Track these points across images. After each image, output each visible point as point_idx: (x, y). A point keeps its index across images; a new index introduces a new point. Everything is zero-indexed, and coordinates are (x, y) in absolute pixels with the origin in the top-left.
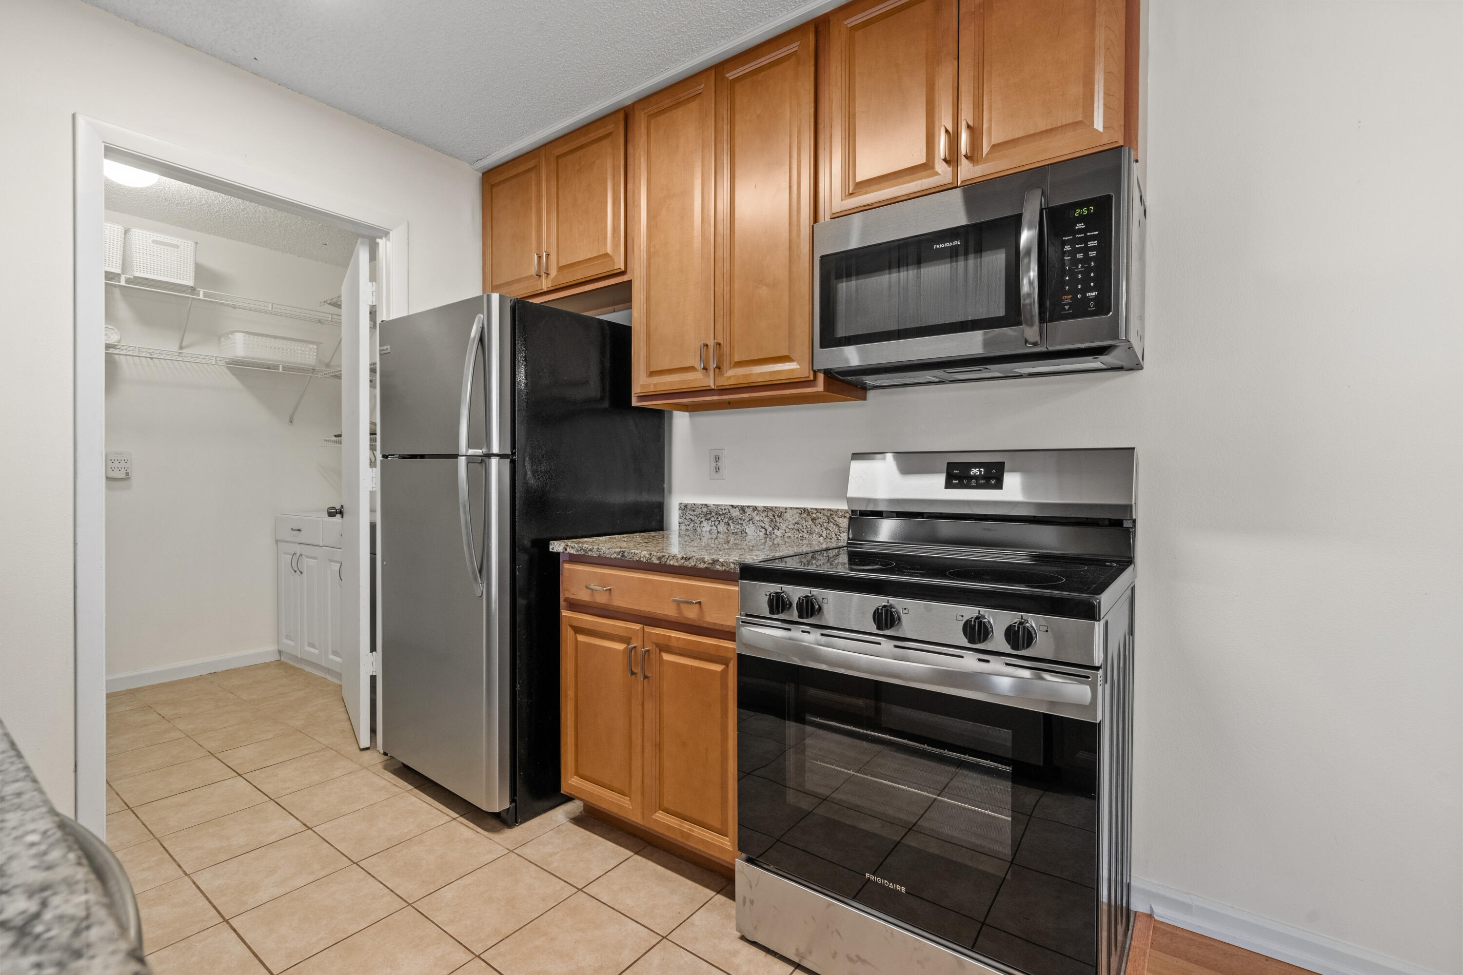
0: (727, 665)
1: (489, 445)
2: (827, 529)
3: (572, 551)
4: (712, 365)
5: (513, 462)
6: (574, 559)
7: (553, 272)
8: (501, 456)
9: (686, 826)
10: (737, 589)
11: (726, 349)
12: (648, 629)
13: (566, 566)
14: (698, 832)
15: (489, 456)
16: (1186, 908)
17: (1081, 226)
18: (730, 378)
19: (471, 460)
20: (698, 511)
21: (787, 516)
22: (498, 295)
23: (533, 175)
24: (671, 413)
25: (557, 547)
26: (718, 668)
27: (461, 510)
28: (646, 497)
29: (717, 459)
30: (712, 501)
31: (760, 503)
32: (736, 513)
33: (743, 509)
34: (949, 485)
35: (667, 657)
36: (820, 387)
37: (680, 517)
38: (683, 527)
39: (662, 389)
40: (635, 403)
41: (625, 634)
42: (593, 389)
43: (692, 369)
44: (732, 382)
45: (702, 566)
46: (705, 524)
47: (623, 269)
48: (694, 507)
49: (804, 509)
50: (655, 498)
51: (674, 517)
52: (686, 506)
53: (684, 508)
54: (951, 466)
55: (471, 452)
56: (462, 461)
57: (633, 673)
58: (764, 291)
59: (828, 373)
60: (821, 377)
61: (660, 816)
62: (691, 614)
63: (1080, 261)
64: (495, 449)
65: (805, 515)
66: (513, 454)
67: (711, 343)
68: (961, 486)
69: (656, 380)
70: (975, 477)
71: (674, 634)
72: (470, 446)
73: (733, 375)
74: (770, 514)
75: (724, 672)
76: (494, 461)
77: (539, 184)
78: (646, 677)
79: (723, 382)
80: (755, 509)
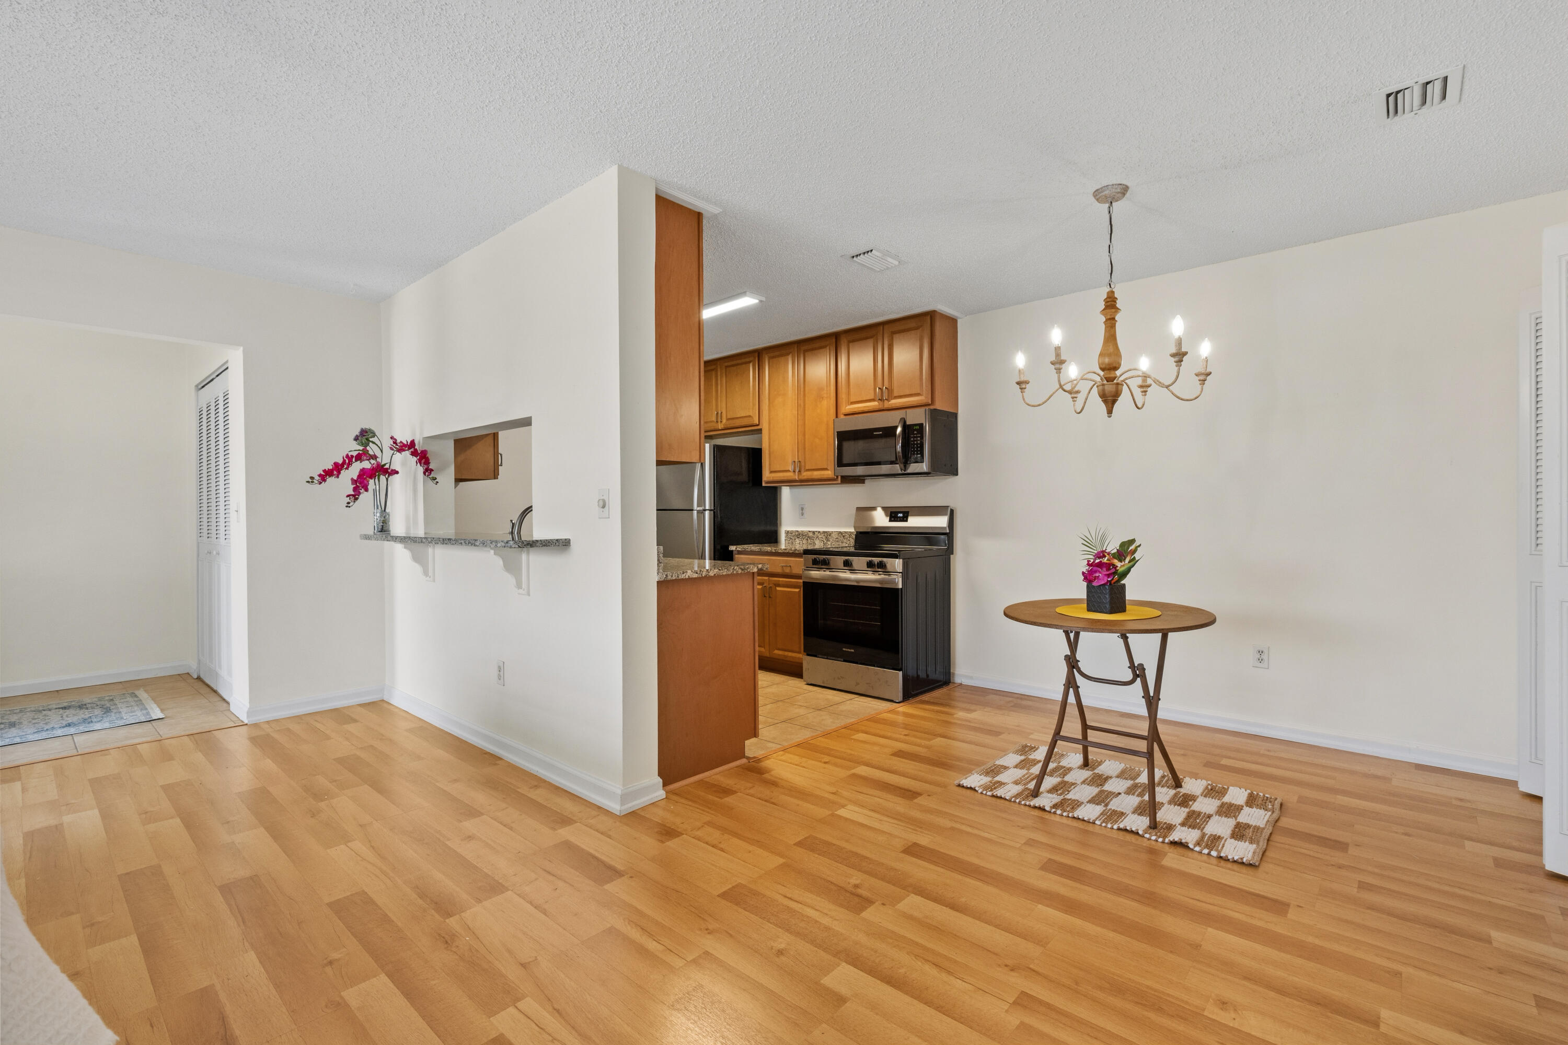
0: (800, 589)
1: (705, 506)
2: (849, 540)
3: (739, 549)
4: (797, 470)
5: (714, 512)
6: (739, 553)
7: (724, 421)
8: (710, 510)
9: (786, 653)
10: (802, 559)
11: (803, 464)
12: (771, 579)
13: (737, 556)
14: (790, 654)
15: (705, 510)
16: (971, 678)
17: (915, 432)
18: (804, 476)
19: (698, 512)
20: (794, 534)
21: (833, 535)
22: (708, 444)
23: (714, 373)
24: (781, 489)
25: (732, 548)
26: (797, 590)
27: (695, 532)
28: (769, 528)
29: (802, 509)
30: (800, 529)
31: (821, 530)
32: (811, 534)
33: (814, 532)
34: (890, 521)
35: (778, 589)
36: (839, 481)
37: (785, 537)
38: (787, 542)
39: (775, 479)
40: (764, 484)
41: (761, 581)
42: (744, 477)
43: (788, 471)
44: (805, 478)
45: (791, 552)
46: (797, 540)
47: (758, 423)
48: (792, 532)
49: (840, 532)
50: (773, 528)
51: (783, 537)
52: (788, 532)
53: (787, 532)
54: (891, 513)
55: (698, 509)
56: (695, 513)
57: (765, 596)
58: (817, 440)
59: (842, 477)
60: (840, 478)
61: (776, 652)
62: (787, 570)
63: (916, 444)
64: (707, 507)
65: (840, 535)
66: (714, 509)
67: (796, 460)
68: (894, 521)
69: (773, 475)
70: (900, 517)
71: (781, 579)
72: (698, 506)
73: (806, 475)
74: (826, 534)
75: (800, 591)
76: (707, 513)
77: (717, 377)
78: (770, 597)
79: (802, 477)
80: (819, 532)
